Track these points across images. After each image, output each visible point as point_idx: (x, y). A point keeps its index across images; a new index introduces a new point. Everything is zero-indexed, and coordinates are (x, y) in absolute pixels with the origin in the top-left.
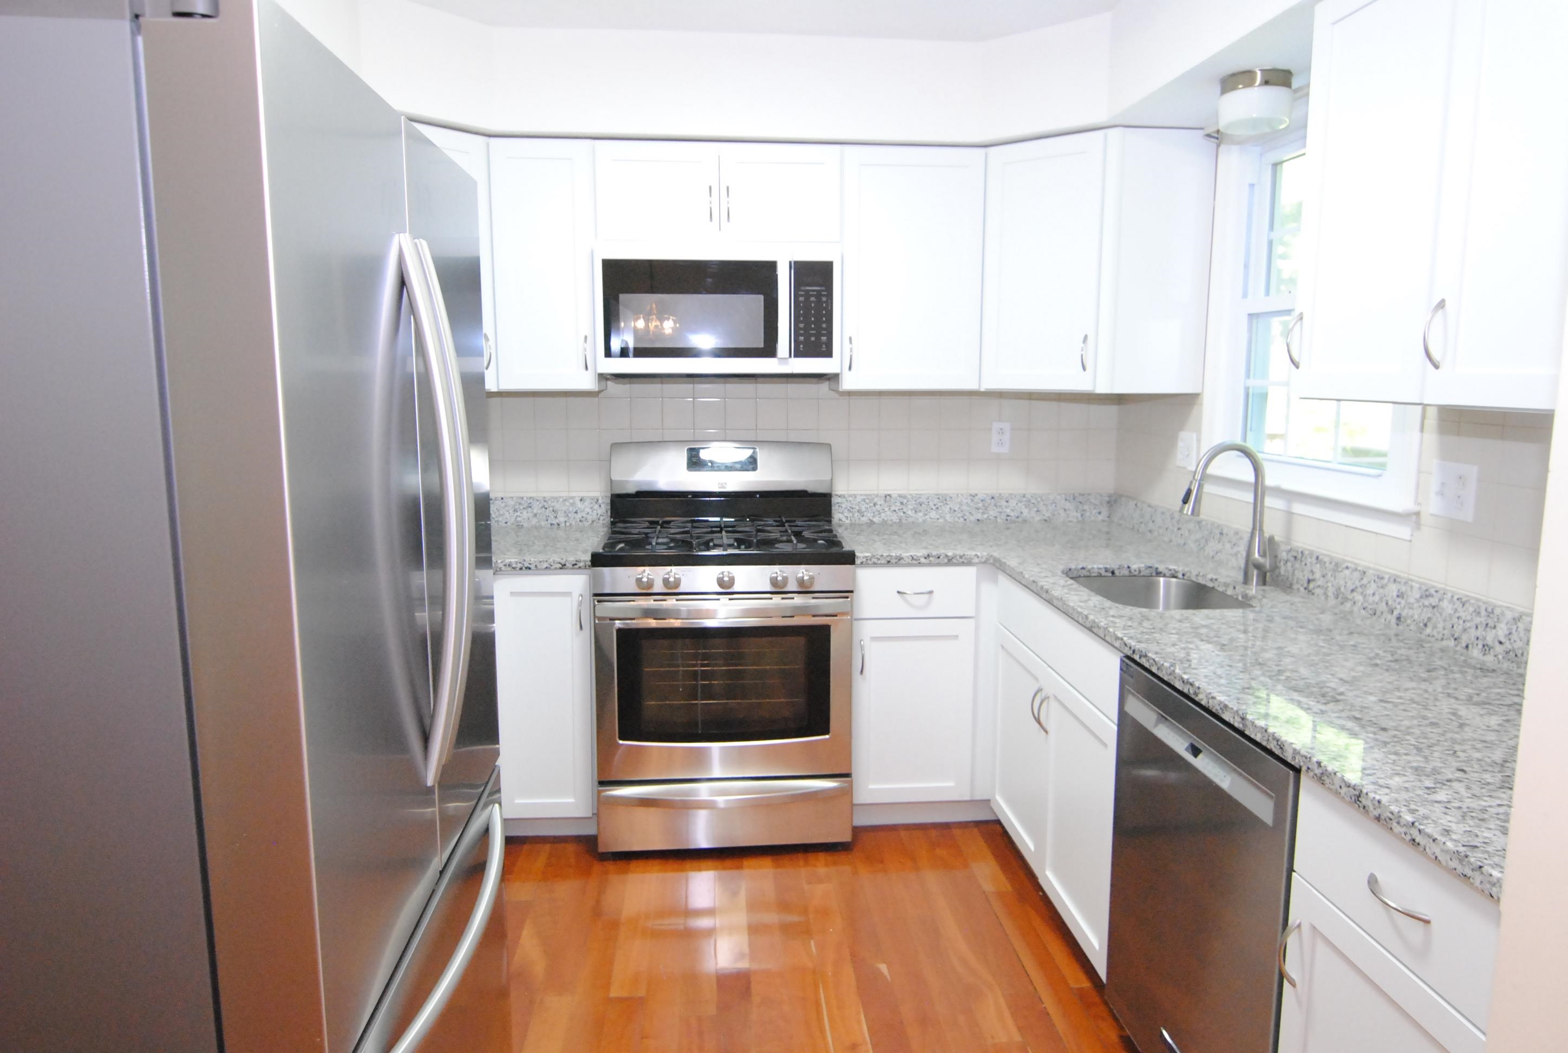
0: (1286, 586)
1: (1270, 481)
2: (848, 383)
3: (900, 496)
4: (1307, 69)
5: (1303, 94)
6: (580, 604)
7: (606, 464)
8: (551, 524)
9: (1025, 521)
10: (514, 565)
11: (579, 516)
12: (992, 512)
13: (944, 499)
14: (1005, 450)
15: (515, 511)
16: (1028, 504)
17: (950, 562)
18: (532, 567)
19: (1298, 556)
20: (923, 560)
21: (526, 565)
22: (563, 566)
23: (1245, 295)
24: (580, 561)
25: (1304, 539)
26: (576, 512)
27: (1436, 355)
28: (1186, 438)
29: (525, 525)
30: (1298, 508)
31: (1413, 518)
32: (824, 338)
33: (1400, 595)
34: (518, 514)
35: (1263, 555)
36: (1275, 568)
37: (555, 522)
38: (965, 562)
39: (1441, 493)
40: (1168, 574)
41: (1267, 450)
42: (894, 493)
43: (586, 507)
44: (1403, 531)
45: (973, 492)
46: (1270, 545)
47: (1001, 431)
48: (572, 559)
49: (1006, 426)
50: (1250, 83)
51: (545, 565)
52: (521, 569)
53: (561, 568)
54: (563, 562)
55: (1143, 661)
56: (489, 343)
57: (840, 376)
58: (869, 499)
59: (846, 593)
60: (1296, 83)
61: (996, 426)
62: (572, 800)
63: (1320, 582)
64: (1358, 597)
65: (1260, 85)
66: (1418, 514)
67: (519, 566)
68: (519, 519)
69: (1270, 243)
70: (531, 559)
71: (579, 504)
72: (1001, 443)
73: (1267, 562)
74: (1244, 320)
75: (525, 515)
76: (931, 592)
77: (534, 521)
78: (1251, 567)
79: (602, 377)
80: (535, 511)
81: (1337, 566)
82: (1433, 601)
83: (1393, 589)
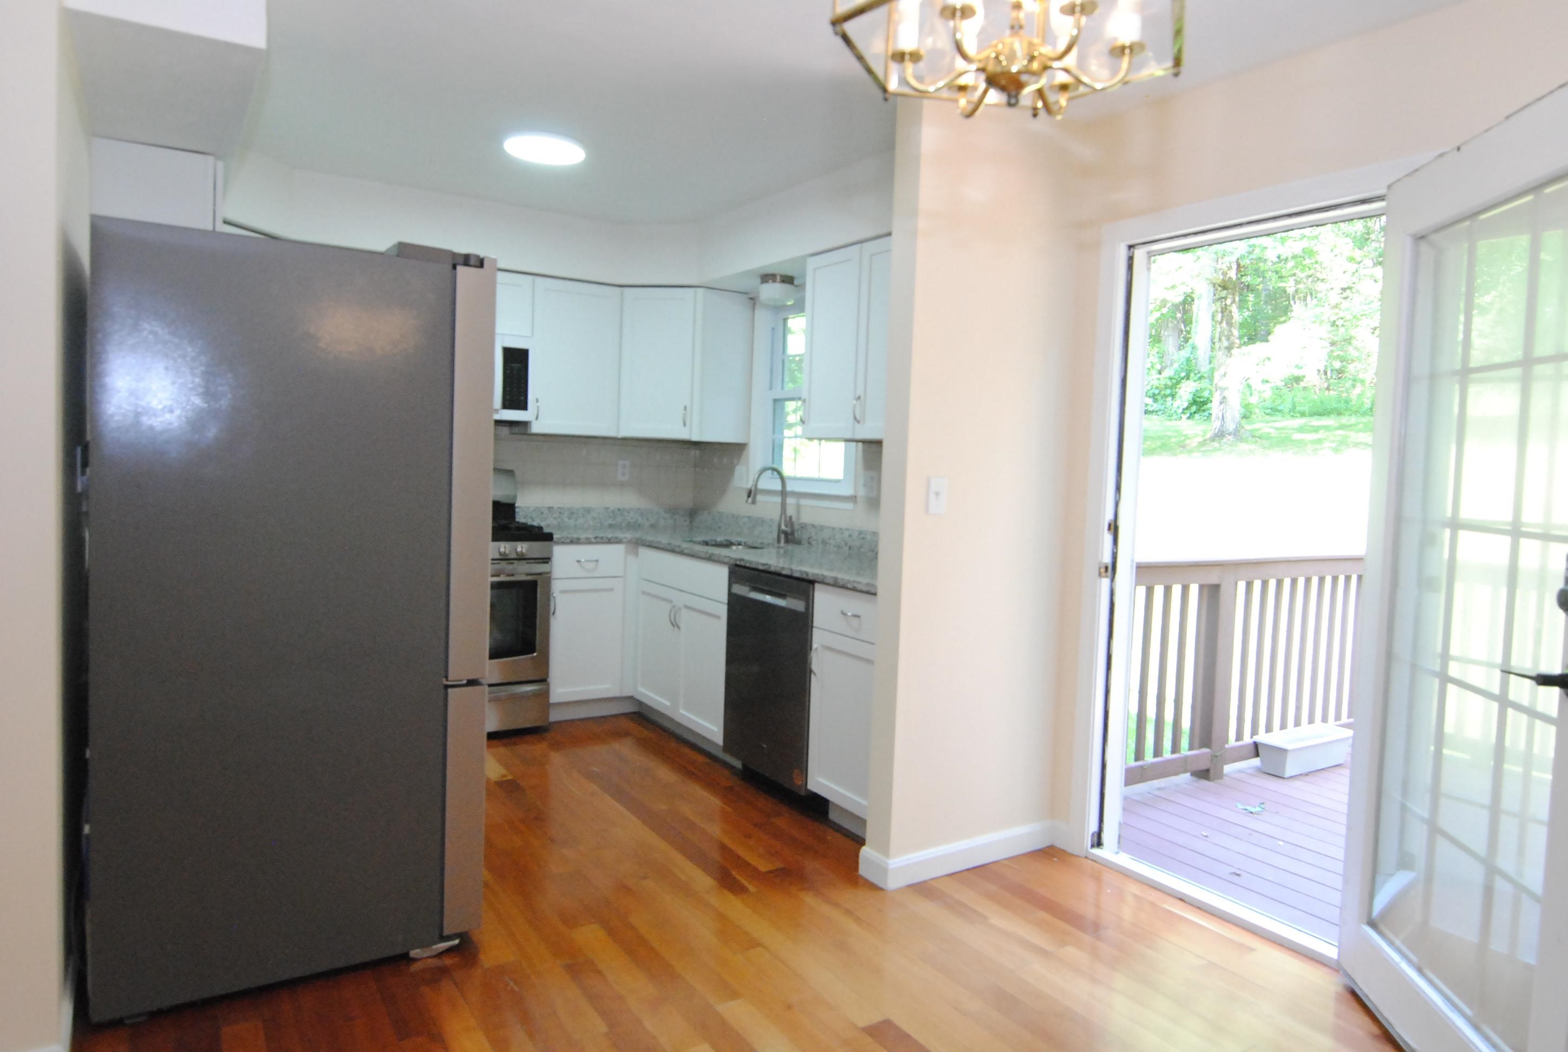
0: (798, 542)
1: (789, 488)
2: (536, 428)
3: (559, 508)
4: (803, 276)
5: (802, 287)
9: (639, 525)
12: (619, 519)
13: (588, 510)
14: (626, 478)
16: (642, 514)
17: (609, 541)
19: (803, 526)
20: (593, 540)
23: (771, 388)
25: (806, 518)
27: (858, 417)
28: (739, 470)
30: (803, 502)
31: (853, 499)
32: (522, 398)
33: (850, 536)
35: (786, 526)
36: (792, 533)
38: (618, 541)
39: (865, 485)
40: (736, 543)
41: (787, 471)
42: (556, 506)
44: (849, 506)
45: (607, 506)
46: (790, 522)
47: (624, 466)
49: (627, 463)
50: (774, 281)
55: (742, 563)
57: (529, 424)
58: (539, 511)
59: (547, 560)
60: (796, 282)
61: (621, 463)
63: (814, 538)
64: (832, 541)
65: (779, 282)
66: (855, 497)
69: (783, 361)
72: (624, 474)
73: (788, 530)
74: (771, 403)
76: (597, 561)
78: (781, 532)
81: (822, 528)
82: (862, 536)
83: (846, 534)
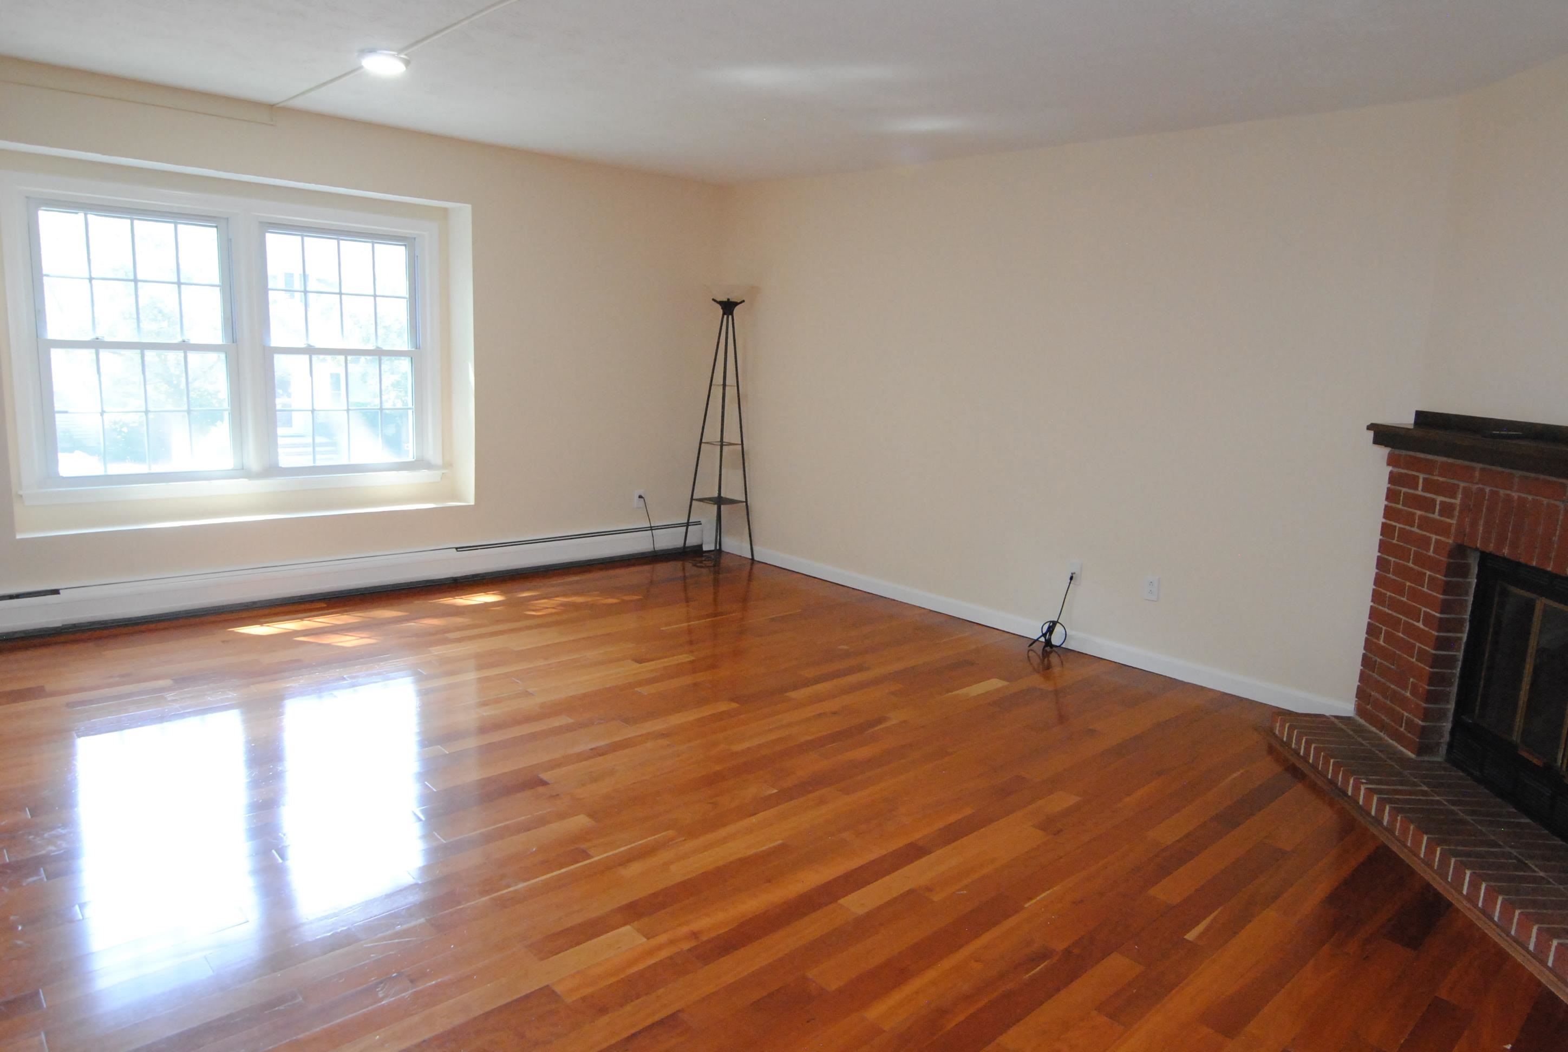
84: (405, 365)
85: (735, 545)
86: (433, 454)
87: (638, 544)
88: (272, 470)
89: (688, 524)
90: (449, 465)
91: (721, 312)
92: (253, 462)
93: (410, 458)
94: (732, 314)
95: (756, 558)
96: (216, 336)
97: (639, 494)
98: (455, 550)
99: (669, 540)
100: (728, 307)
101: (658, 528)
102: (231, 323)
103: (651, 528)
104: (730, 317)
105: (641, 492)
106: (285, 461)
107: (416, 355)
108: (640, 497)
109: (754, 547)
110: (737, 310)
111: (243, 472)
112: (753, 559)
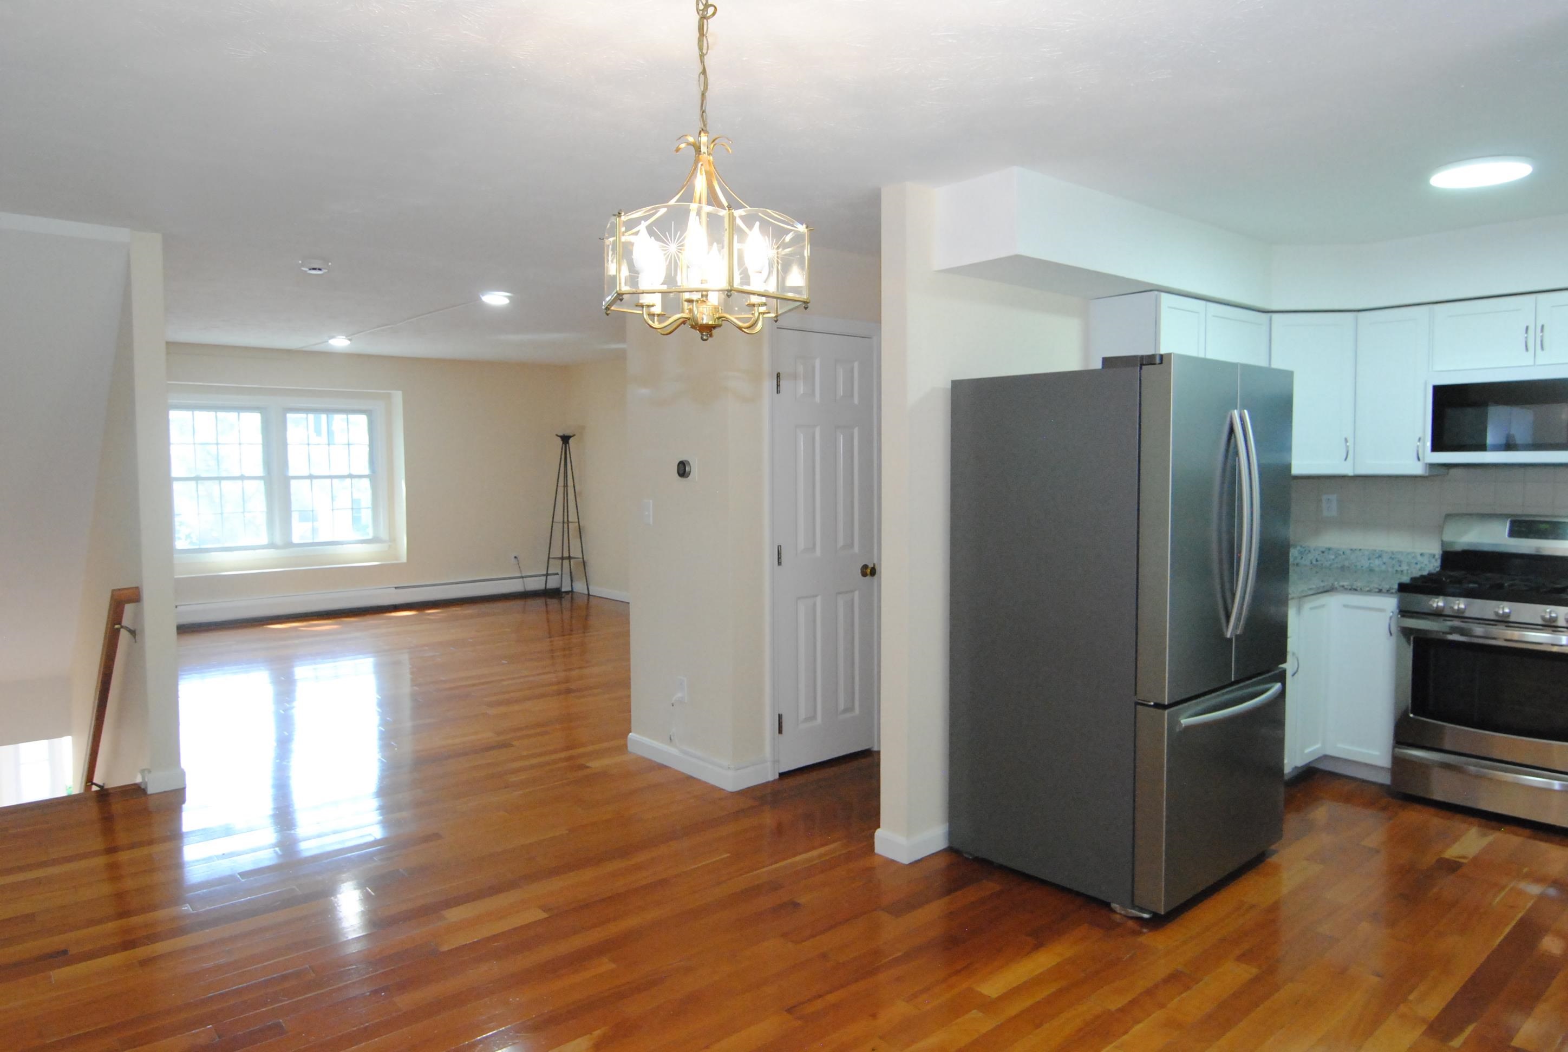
6: (1391, 618)
7: (1440, 529)
8: (1397, 571)
10: (1346, 587)
11: (1418, 566)
15: (1369, 559)
18: (1358, 589)
21: (1354, 587)
22: (1380, 591)
24: (1393, 589)
26: (1416, 563)
29: (1377, 569)
34: (1371, 561)
37: (1399, 569)
43: (1425, 560)
48: (1387, 587)
51: (1368, 589)
52: (1350, 589)
53: (1378, 592)
54: (1380, 588)
56: (1348, 444)
62: (1377, 753)
67: (1350, 587)
68: (1371, 565)
70: (1358, 584)
71: (1419, 558)
75: (1377, 562)
77: (1384, 567)
79: (1432, 466)
80: (1384, 560)
84: (366, 483)
85: (580, 587)
86: (384, 534)
87: (515, 586)
88: (289, 545)
89: (547, 575)
90: (393, 540)
91: (561, 442)
92: (278, 540)
93: (370, 536)
94: (568, 443)
95: (591, 593)
96: (260, 471)
97: (515, 555)
98: (394, 589)
99: (536, 584)
100: (565, 439)
101: (526, 577)
102: (267, 464)
103: (522, 577)
104: (567, 445)
105: (515, 554)
106: (296, 539)
107: (373, 477)
108: (515, 557)
109: (589, 587)
110: (571, 441)
111: (272, 546)
112: (589, 595)
